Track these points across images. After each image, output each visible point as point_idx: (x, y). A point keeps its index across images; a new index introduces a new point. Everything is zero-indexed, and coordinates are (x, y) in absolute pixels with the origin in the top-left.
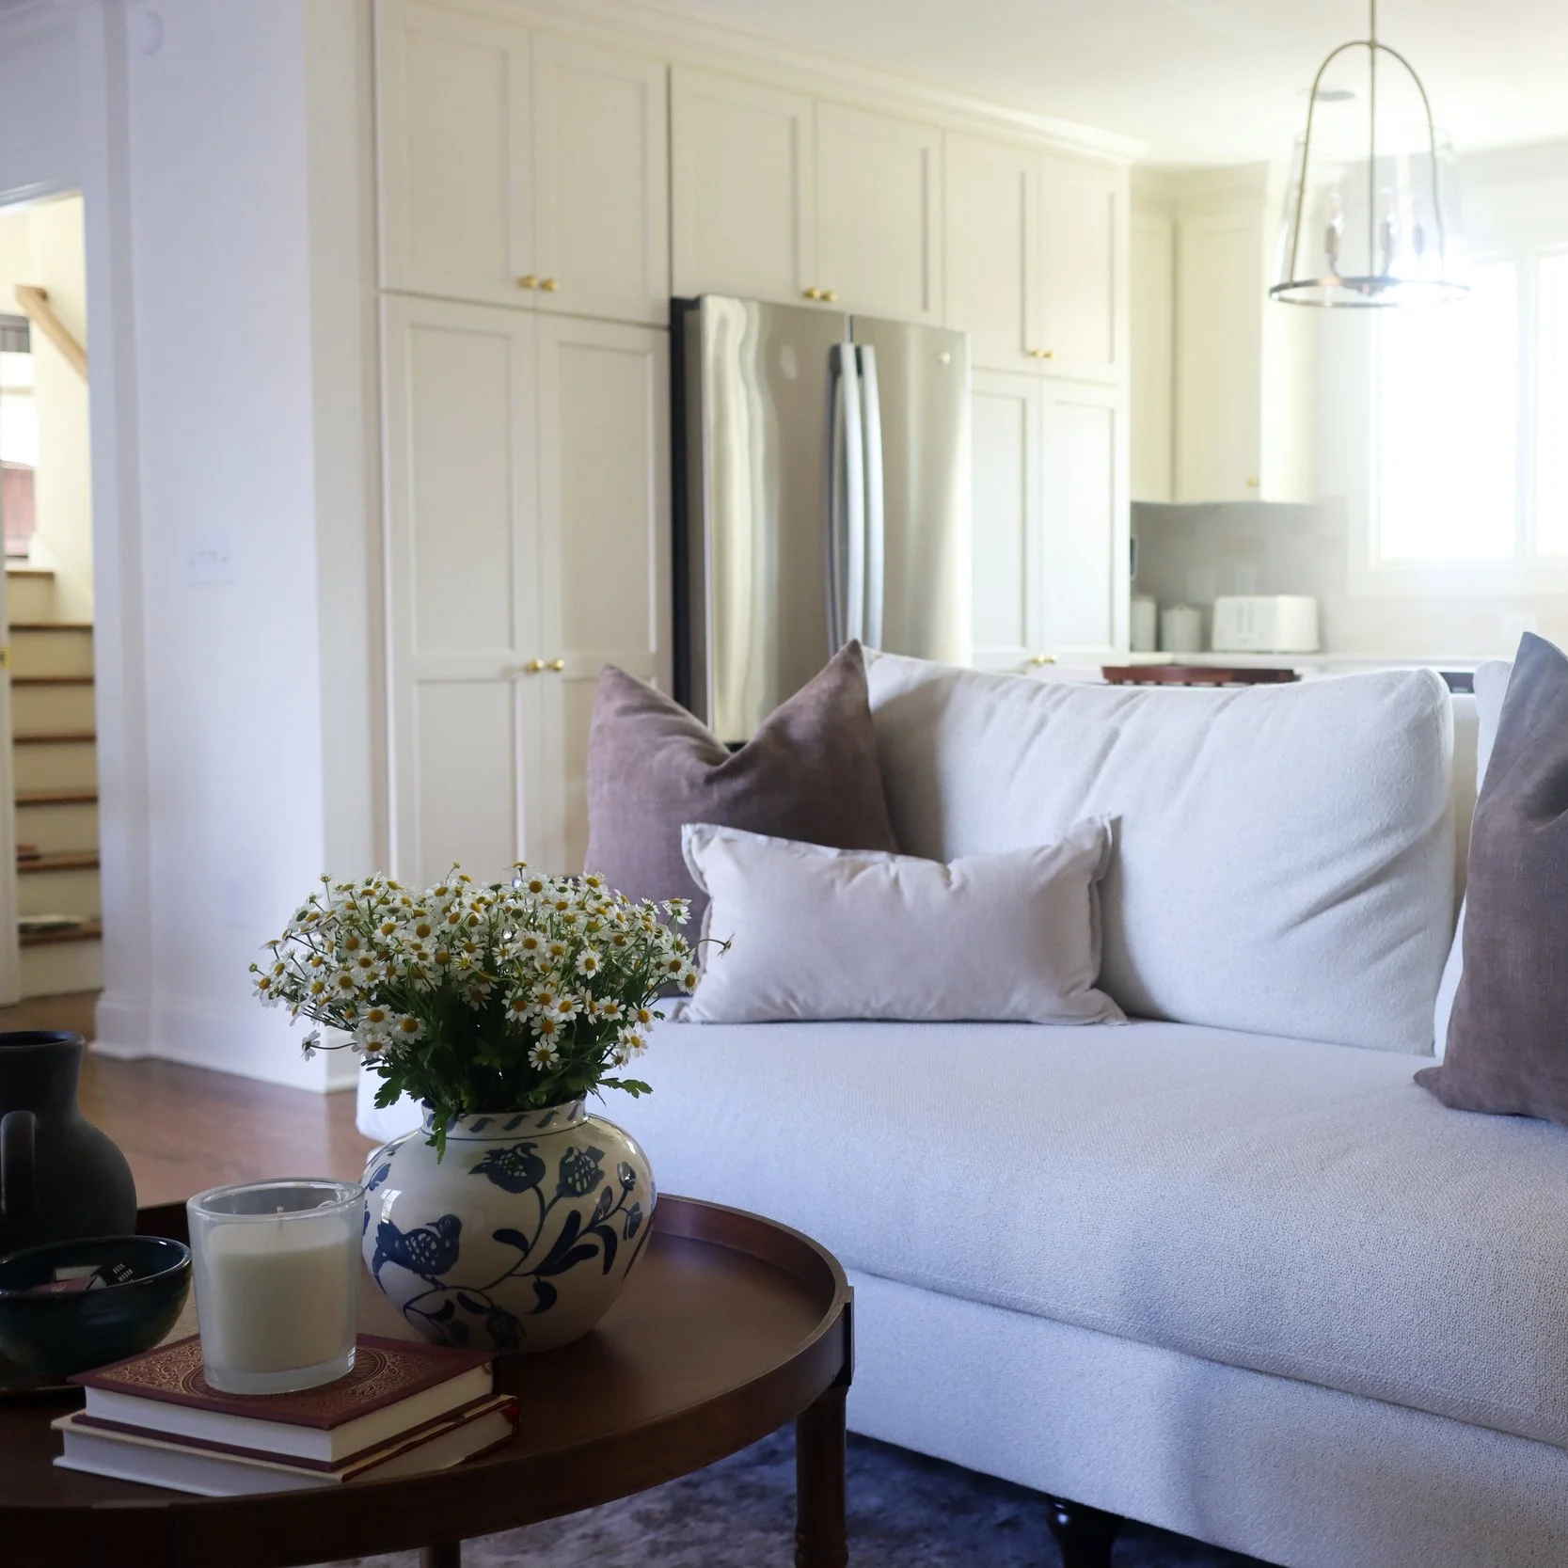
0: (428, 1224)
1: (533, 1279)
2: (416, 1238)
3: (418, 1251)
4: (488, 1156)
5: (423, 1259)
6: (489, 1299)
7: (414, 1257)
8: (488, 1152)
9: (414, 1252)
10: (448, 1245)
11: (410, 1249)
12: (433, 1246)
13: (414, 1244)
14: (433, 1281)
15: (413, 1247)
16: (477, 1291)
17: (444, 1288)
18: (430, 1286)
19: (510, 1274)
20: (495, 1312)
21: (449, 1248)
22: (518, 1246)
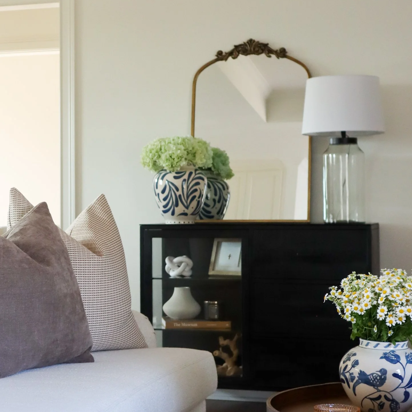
0: (377, 371)
1: (404, 390)
2: (373, 376)
3: (373, 380)
4: (383, 354)
5: (375, 382)
6: (392, 396)
7: (371, 381)
8: (383, 353)
9: (372, 380)
10: (383, 377)
11: (370, 379)
12: (378, 378)
13: (372, 377)
14: (377, 389)
15: (371, 379)
16: (389, 393)
17: (380, 391)
18: (376, 391)
19: (397, 388)
20: (393, 401)
21: (383, 379)
22: (400, 379)
